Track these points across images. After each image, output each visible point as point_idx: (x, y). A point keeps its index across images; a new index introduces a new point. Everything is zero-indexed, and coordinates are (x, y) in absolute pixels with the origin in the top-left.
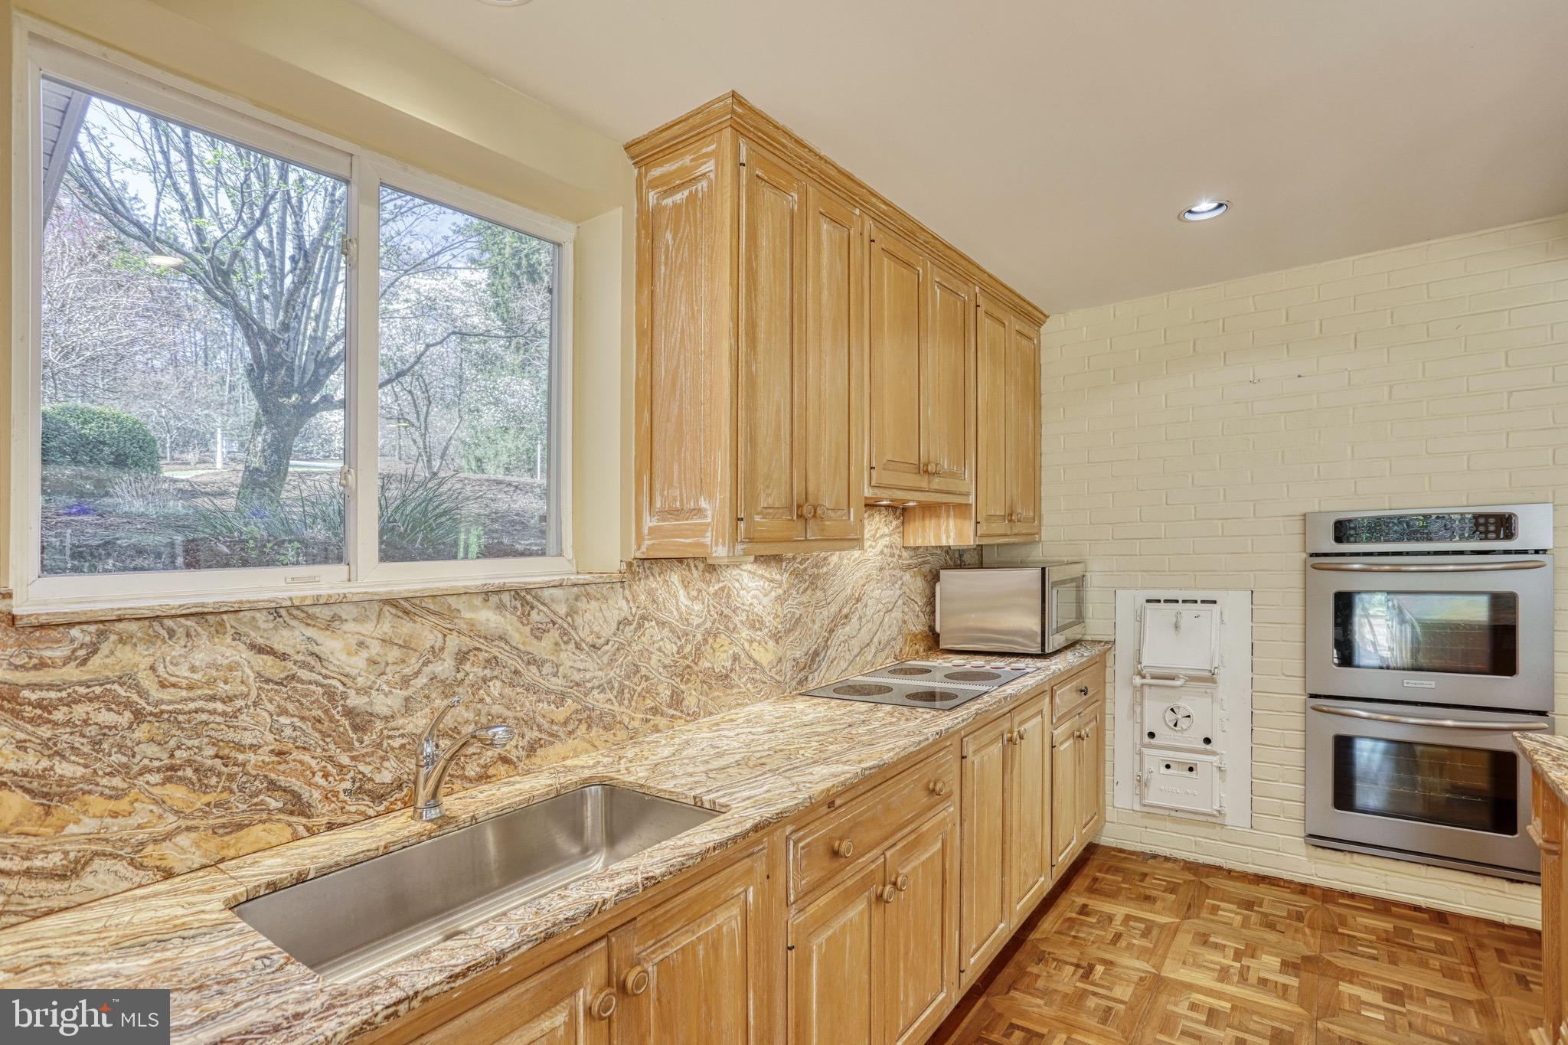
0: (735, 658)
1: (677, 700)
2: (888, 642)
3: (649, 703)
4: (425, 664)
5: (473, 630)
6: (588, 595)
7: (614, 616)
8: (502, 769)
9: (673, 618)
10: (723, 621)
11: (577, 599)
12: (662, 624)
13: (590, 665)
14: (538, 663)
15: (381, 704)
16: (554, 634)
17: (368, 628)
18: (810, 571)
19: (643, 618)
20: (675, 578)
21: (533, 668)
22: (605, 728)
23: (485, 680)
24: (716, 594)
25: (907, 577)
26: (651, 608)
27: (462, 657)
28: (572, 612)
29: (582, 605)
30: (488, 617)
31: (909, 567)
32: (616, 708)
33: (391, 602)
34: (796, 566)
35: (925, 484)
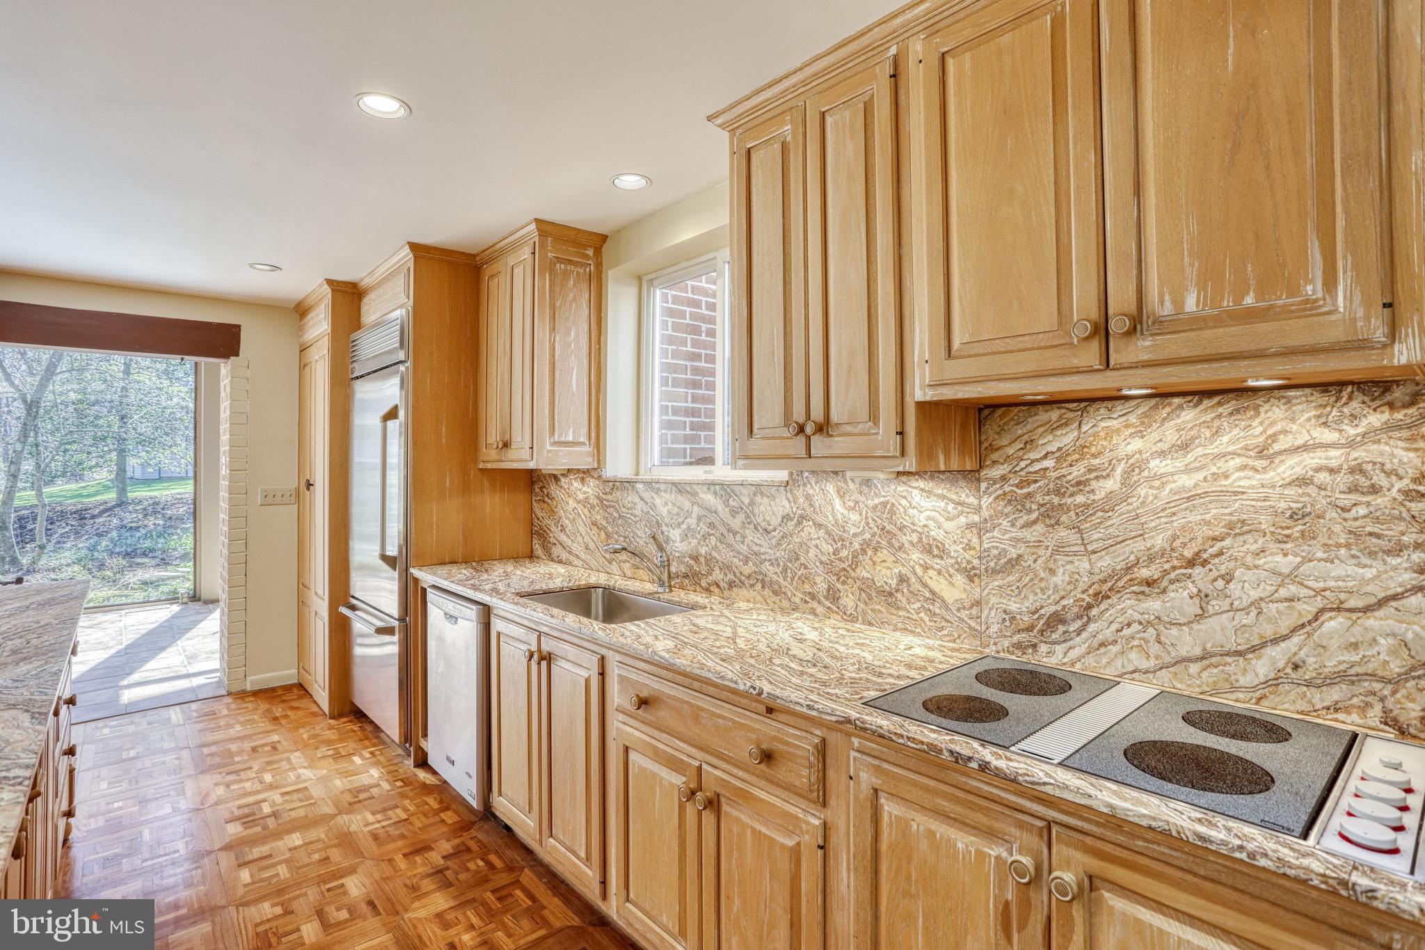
0: (902, 579)
1: (833, 595)
3: (807, 587)
4: (686, 518)
6: (762, 493)
7: (780, 512)
8: (717, 590)
9: (831, 522)
10: (888, 536)
11: (755, 494)
12: (819, 526)
13: (762, 542)
14: (735, 534)
16: (741, 517)
17: (667, 496)
18: (1039, 499)
19: (802, 517)
20: (830, 488)
21: (731, 535)
22: (773, 592)
23: (709, 535)
24: (875, 508)
26: (809, 511)
28: (752, 503)
29: (758, 499)
32: (781, 580)
33: (674, 484)
34: (1007, 489)
35: (1091, 355)
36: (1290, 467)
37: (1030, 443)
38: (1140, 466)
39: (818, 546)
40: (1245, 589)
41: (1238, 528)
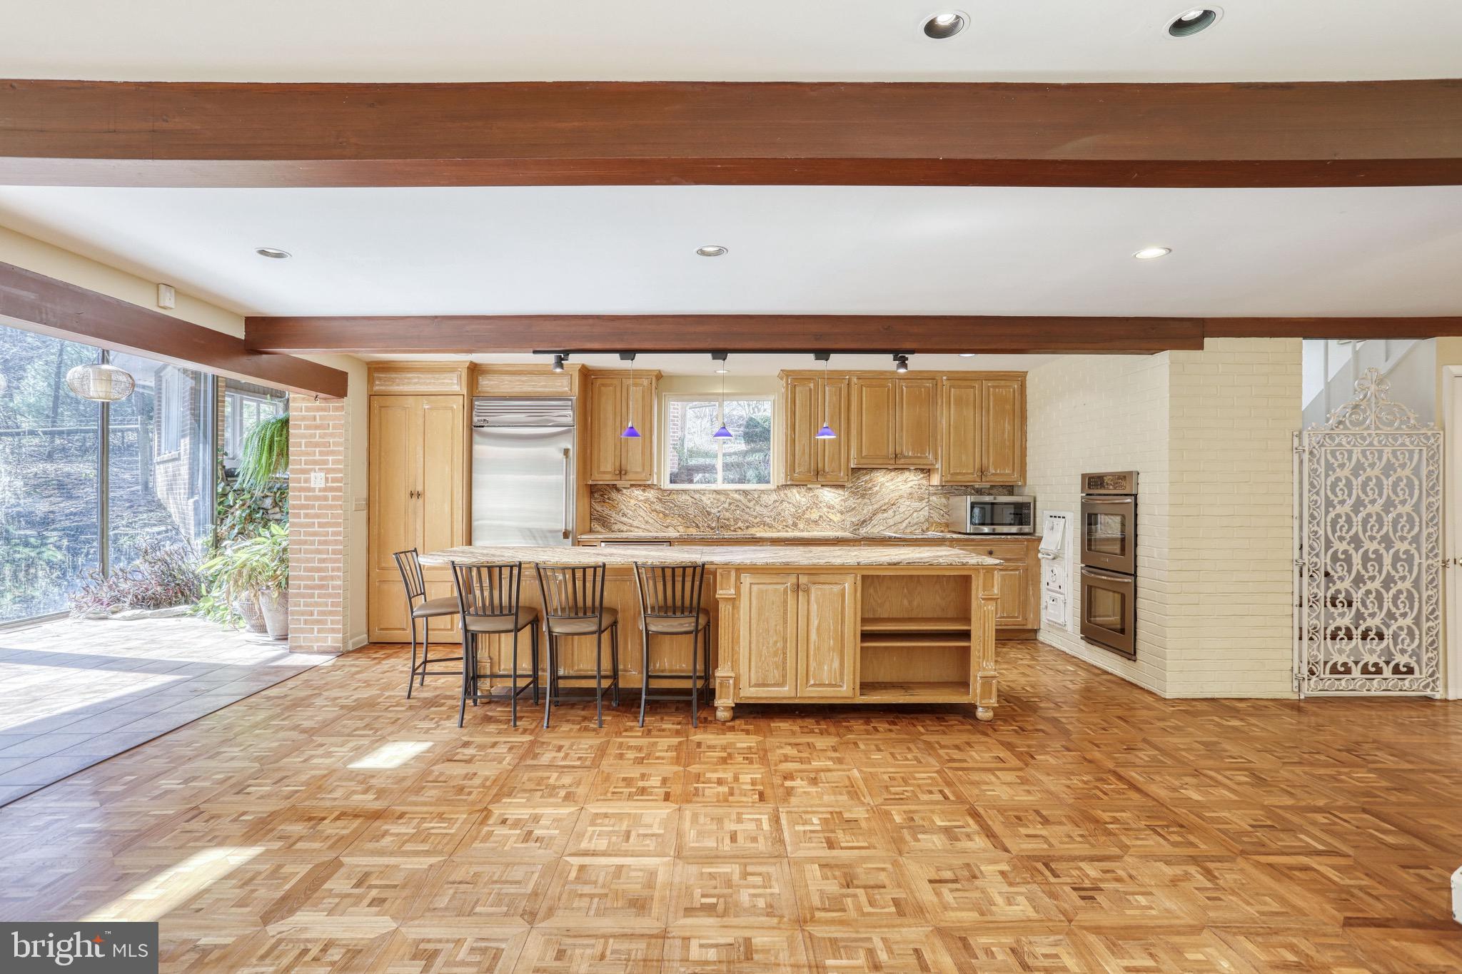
0: (820, 517)
1: (795, 525)
2: (916, 524)
4: (722, 504)
5: (733, 499)
6: (764, 493)
7: (773, 499)
8: (740, 530)
9: (794, 502)
10: (816, 504)
11: (761, 494)
12: (790, 503)
14: (750, 508)
15: (713, 511)
18: (860, 492)
19: (783, 501)
20: (795, 491)
21: (748, 509)
22: (769, 527)
23: (736, 510)
24: (811, 496)
25: (934, 498)
26: (786, 498)
27: (730, 504)
28: (758, 496)
29: (763, 495)
30: (736, 496)
31: (935, 494)
32: (773, 523)
34: (852, 490)
35: (893, 462)
36: (910, 484)
37: (859, 478)
38: (883, 484)
39: (788, 510)
40: (901, 510)
41: (901, 497)
